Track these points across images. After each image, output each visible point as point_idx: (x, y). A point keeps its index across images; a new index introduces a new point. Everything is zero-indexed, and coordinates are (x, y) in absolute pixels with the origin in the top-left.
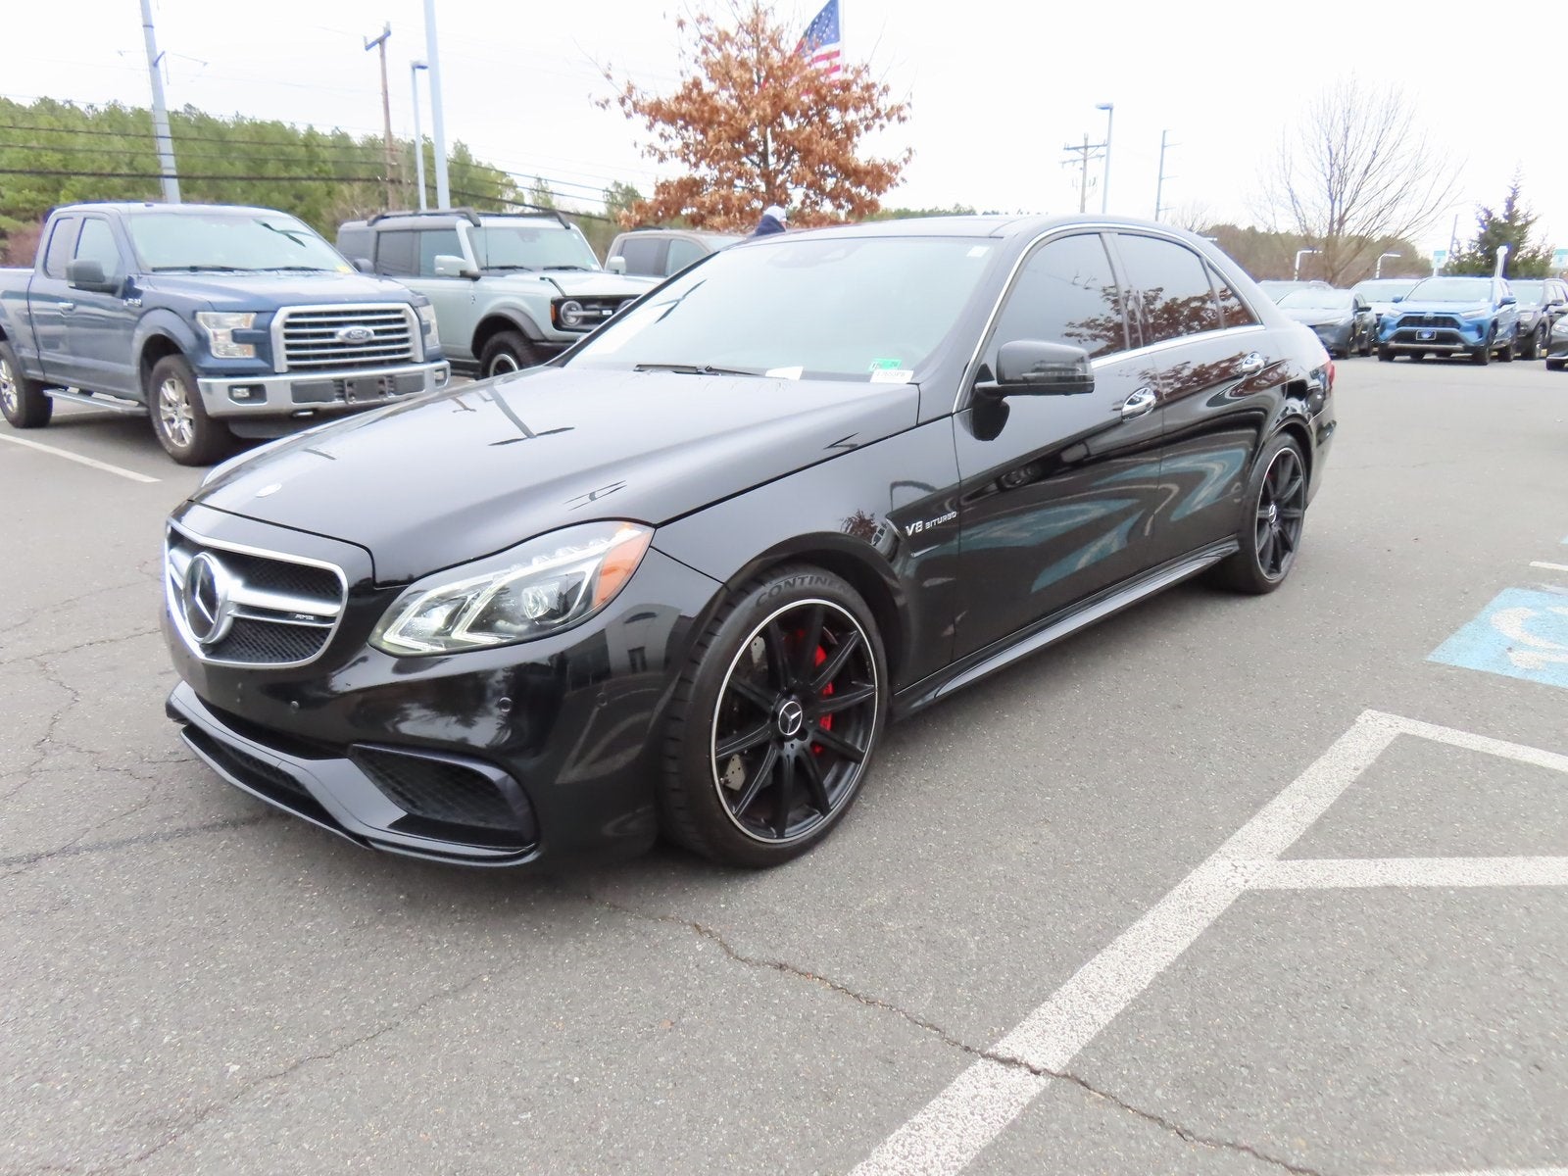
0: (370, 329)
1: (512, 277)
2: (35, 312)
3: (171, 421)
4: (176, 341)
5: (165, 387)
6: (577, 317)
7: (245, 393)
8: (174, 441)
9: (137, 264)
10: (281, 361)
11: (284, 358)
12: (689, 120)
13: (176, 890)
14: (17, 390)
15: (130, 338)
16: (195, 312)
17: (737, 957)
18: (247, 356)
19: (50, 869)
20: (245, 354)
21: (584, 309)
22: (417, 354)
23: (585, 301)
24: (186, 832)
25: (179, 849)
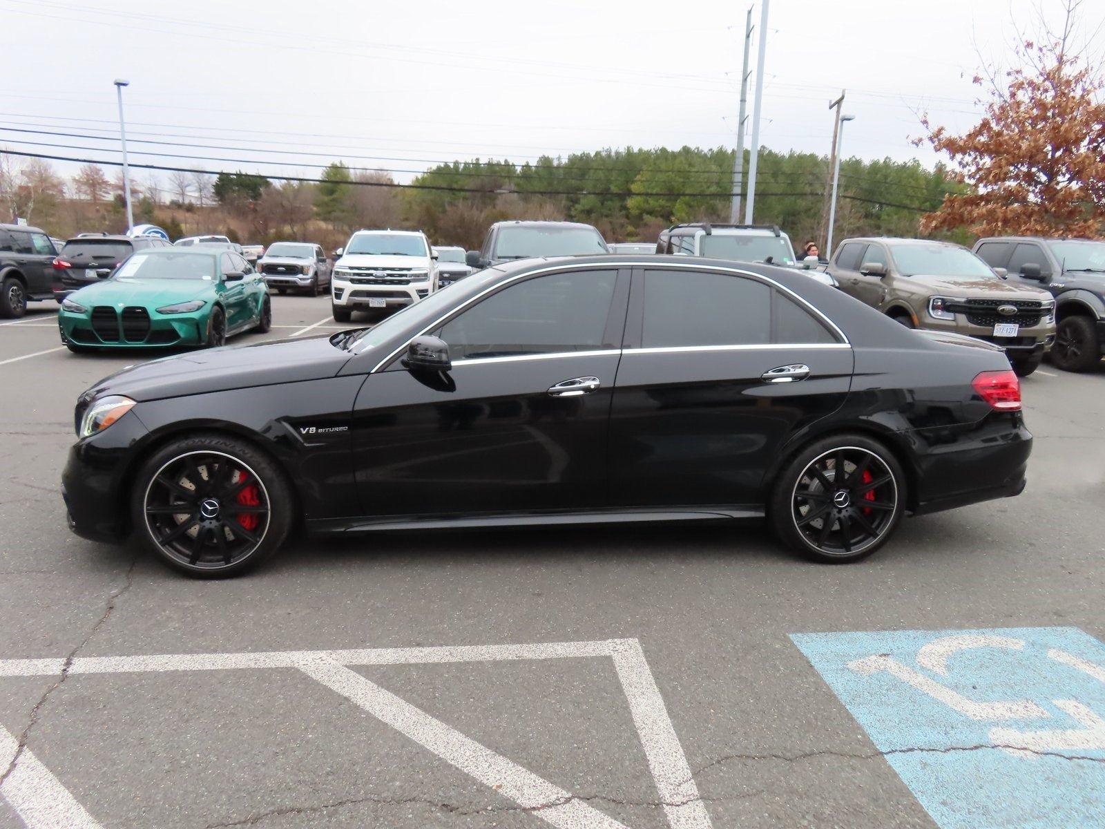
12: (982, 150)
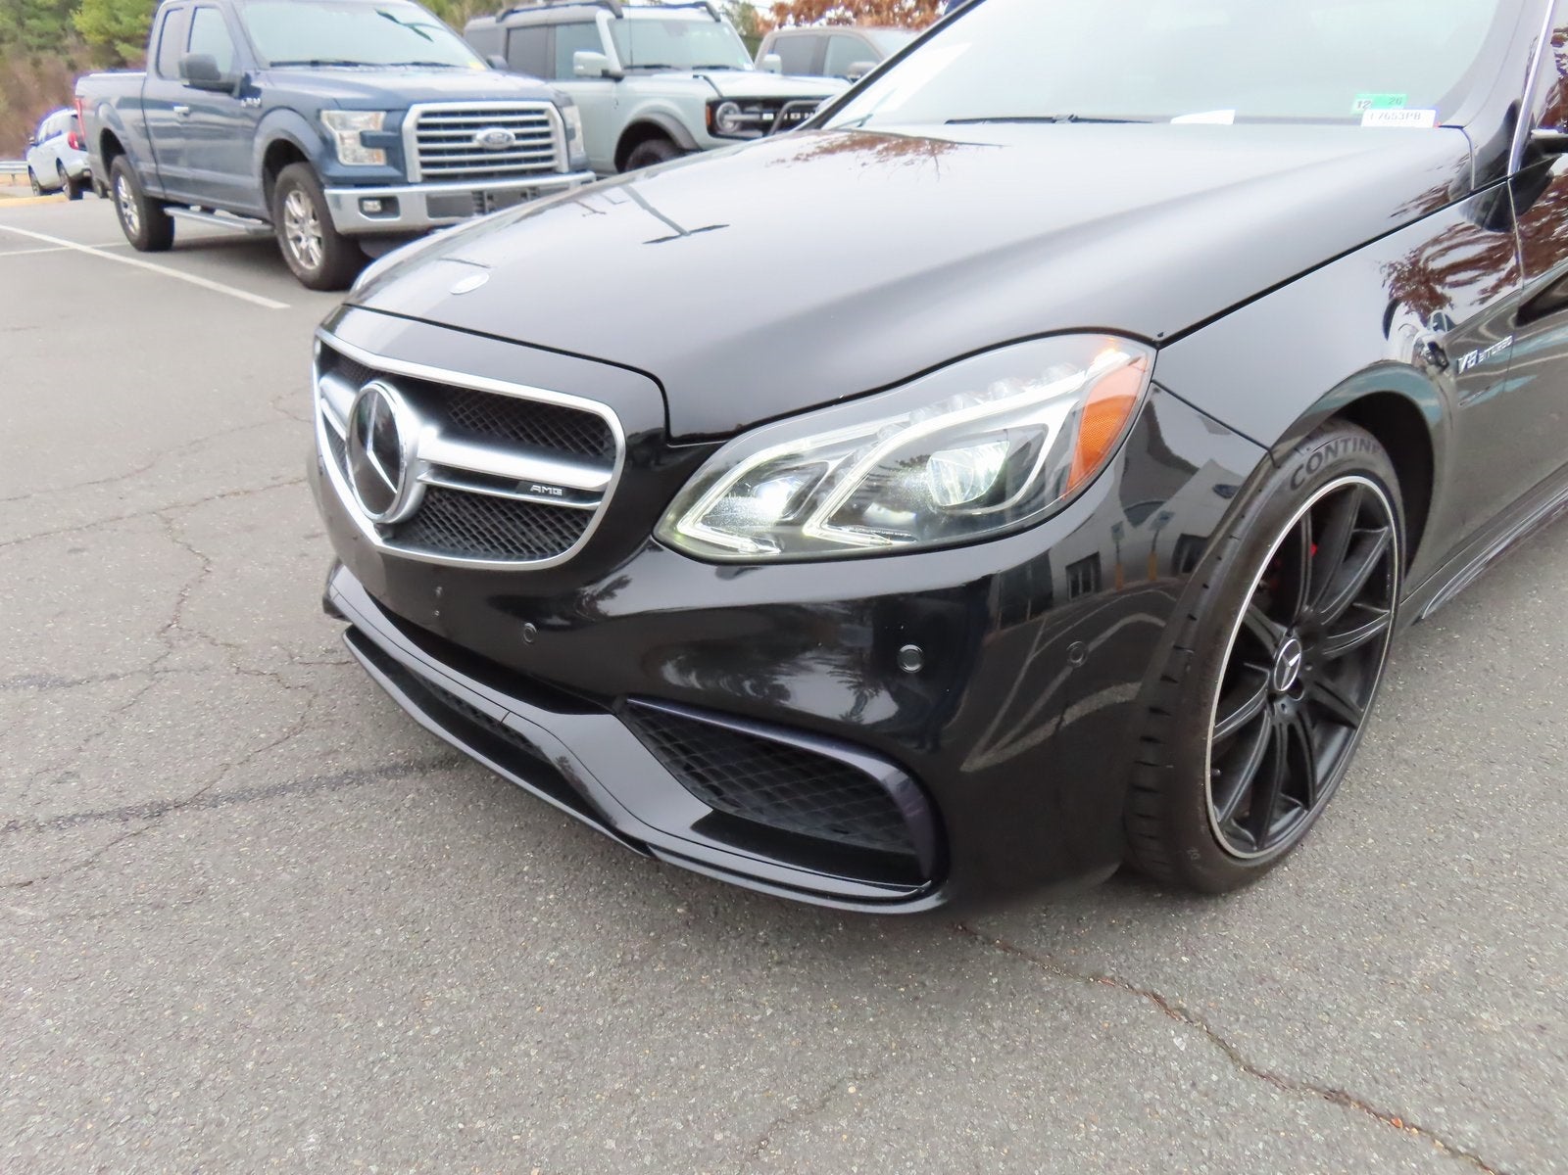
0: (511, 132)
1: (658, 76)
2: (153, 124)
3: (298, 239)
4: (300, 147)
5: (290, 201)
6: (735, 122)
7: (375, 206)
8: (303, 263)
9: (255, 59)
10: (415, 171)
11: (418, 165)
13: (352, 877)
14: (139, 208)
15: (251, 148)
16: (319, 111)
17: (1249, 1069)
18: (377, 163)
19: (180, 827)
20: (375, 161)
21: (743, 112)
22: (562, 163)
23: (744, 103)
24: (358, 777)
25: (350, 807)
